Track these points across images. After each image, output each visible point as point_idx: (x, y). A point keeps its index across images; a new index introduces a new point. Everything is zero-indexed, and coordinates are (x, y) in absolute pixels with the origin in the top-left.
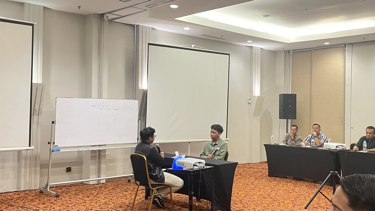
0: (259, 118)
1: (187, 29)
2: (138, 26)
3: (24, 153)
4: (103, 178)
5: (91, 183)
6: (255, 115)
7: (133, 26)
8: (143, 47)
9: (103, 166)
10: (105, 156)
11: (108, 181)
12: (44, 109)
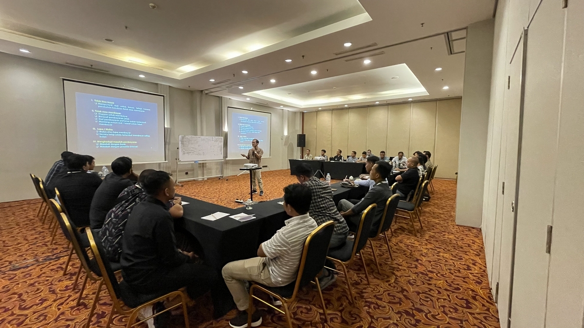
0: (287, 146)
1: (248, 99)
2: (221, 97)
3: (162, 164)
4: (206, 177)
5: (199, 180)
6: (285, 145)
7: (219, 97)
8: (225, 109)
9: (205, 172)
10: (206, 166)
11: (208, 179)
12: (172, 141)
